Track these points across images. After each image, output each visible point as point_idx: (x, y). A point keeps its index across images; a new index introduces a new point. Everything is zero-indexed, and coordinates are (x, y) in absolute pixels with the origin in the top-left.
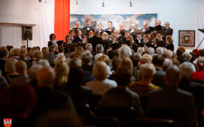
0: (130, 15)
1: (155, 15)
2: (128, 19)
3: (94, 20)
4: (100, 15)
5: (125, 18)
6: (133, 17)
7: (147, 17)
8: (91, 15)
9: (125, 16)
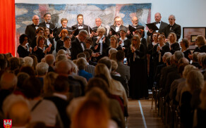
0: (110, 6)
1: (148, 6)
2: (107, 12)
3: (54, 12)
4: (64, 5)
5: (103, 10)
6: (114, 9)
7: (137, 8)
8: (50, 5)
9: (103, 7)
